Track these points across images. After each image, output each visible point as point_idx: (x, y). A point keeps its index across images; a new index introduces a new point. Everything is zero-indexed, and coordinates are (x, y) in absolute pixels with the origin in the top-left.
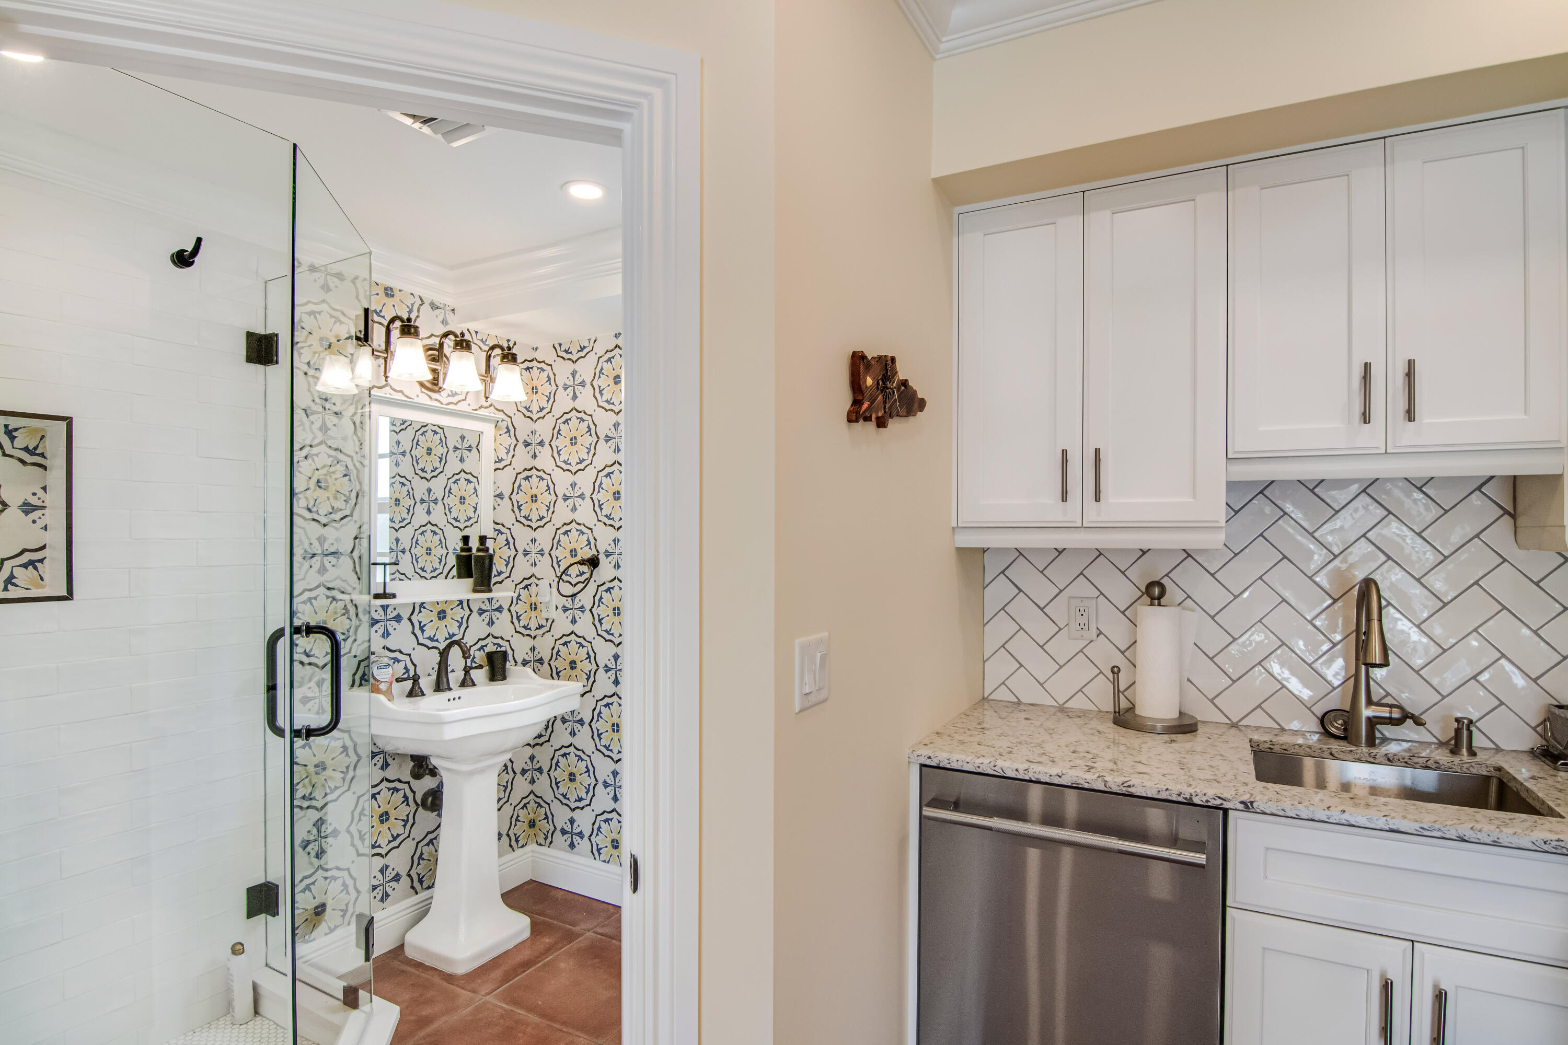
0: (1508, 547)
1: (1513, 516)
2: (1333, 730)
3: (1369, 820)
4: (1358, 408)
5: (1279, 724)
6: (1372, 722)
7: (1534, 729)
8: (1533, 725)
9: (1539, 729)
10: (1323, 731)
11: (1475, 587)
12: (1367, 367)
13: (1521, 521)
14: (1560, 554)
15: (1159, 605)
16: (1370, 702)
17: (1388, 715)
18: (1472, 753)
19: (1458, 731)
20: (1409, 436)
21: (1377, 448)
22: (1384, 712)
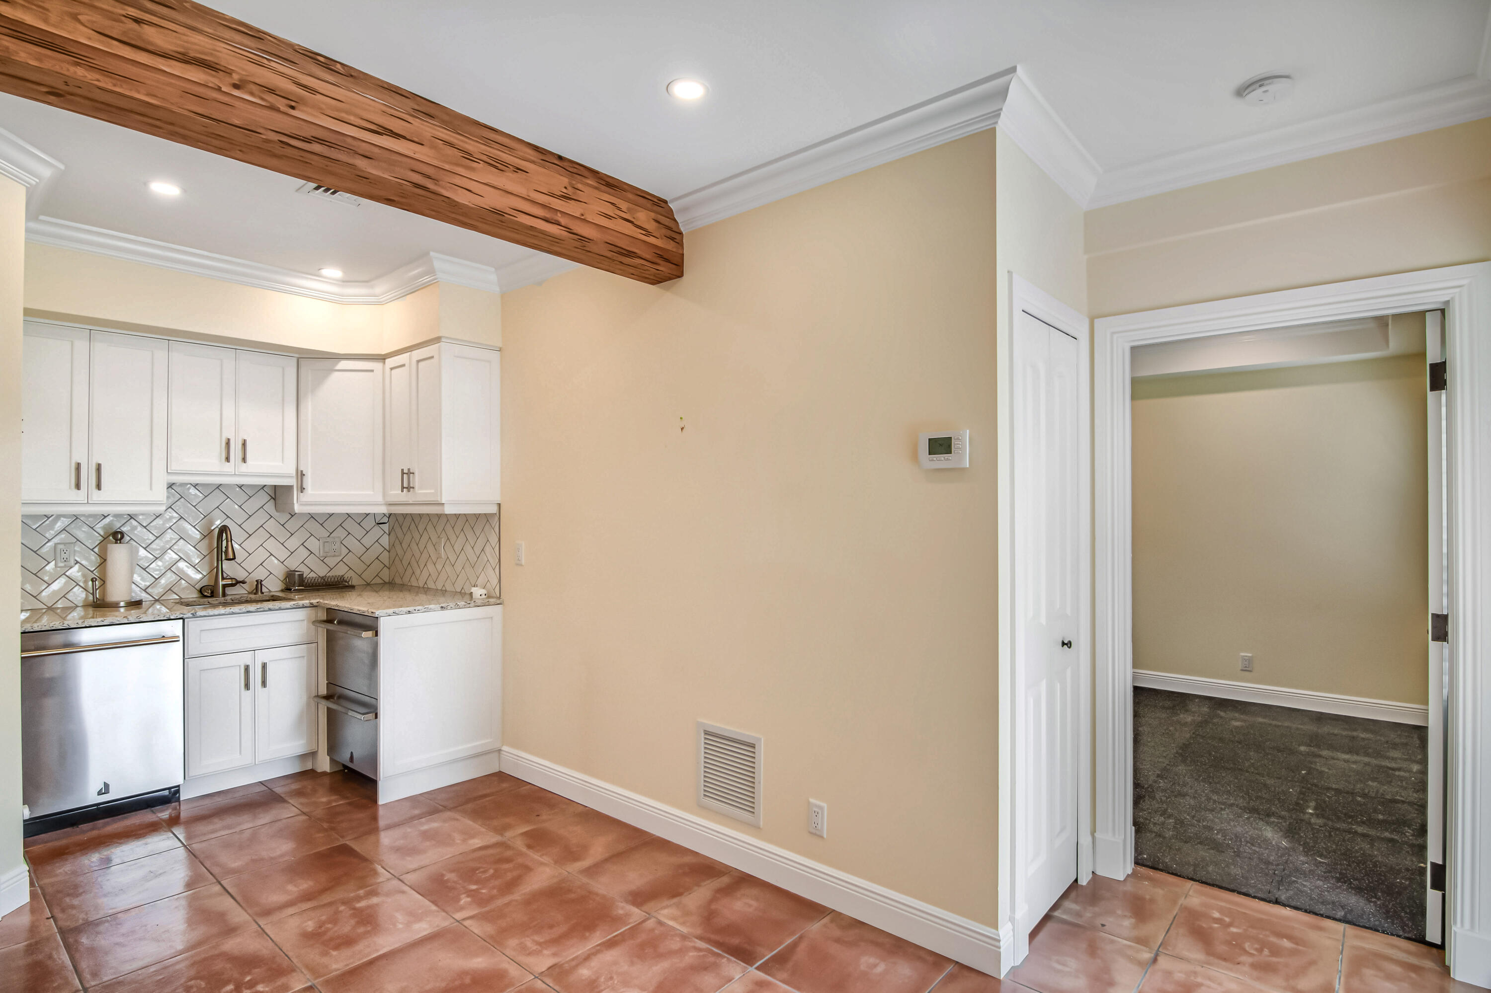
0: (273, 512)
1: (274, 499)
2: (206, 594)
3: (240, 610)
4: (224, 456)
5: (179, 596)
6: (224, 586)
7: (282, 581)
8: (282, 580)
9: (284, 581)
10: (202, 595)
11: (261, 528)
12: (229, 440)
13: (277, 501)
14: (290, 514)
15: (120, 543)
16: (223, 578)
17: (231, 582)
18: (262, 593)
19: (257, 585)
20: (244, 468)
21: (232, 472)
22: (229, 582)
